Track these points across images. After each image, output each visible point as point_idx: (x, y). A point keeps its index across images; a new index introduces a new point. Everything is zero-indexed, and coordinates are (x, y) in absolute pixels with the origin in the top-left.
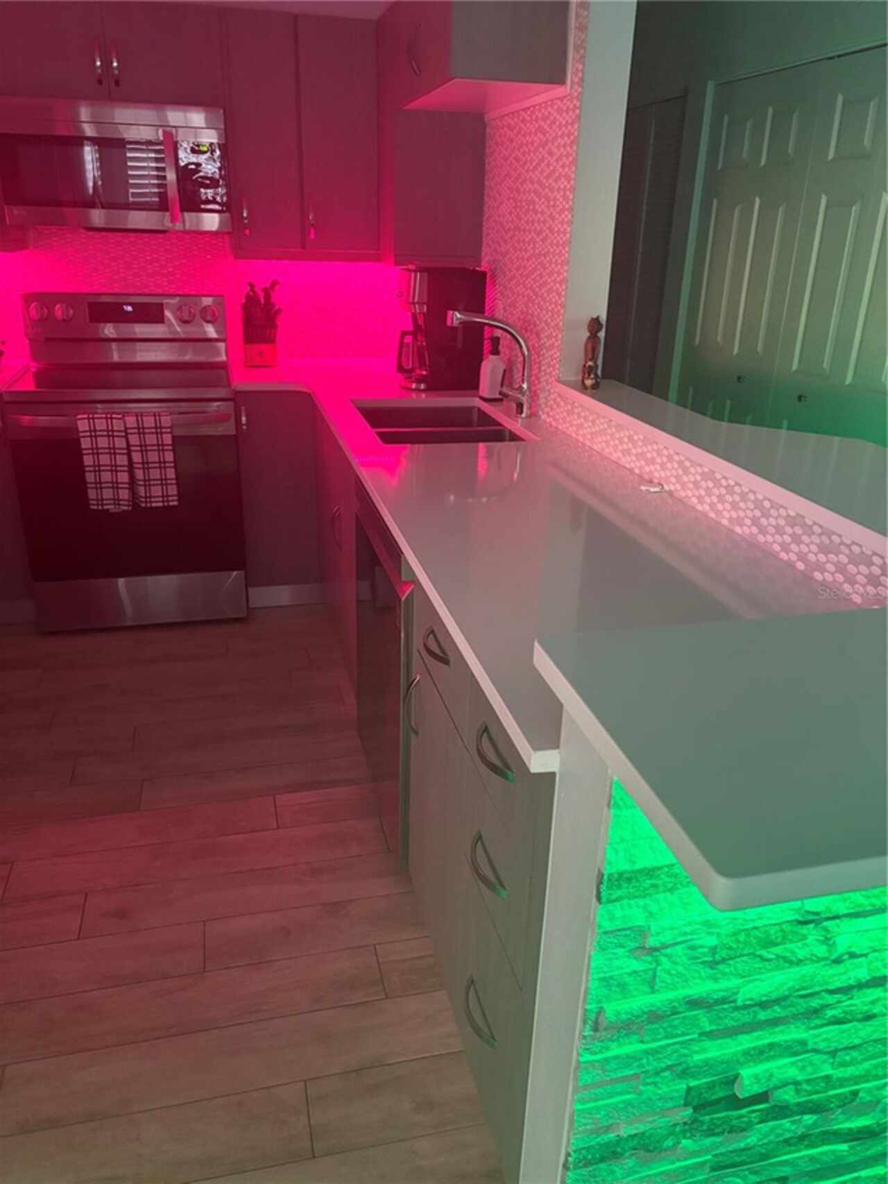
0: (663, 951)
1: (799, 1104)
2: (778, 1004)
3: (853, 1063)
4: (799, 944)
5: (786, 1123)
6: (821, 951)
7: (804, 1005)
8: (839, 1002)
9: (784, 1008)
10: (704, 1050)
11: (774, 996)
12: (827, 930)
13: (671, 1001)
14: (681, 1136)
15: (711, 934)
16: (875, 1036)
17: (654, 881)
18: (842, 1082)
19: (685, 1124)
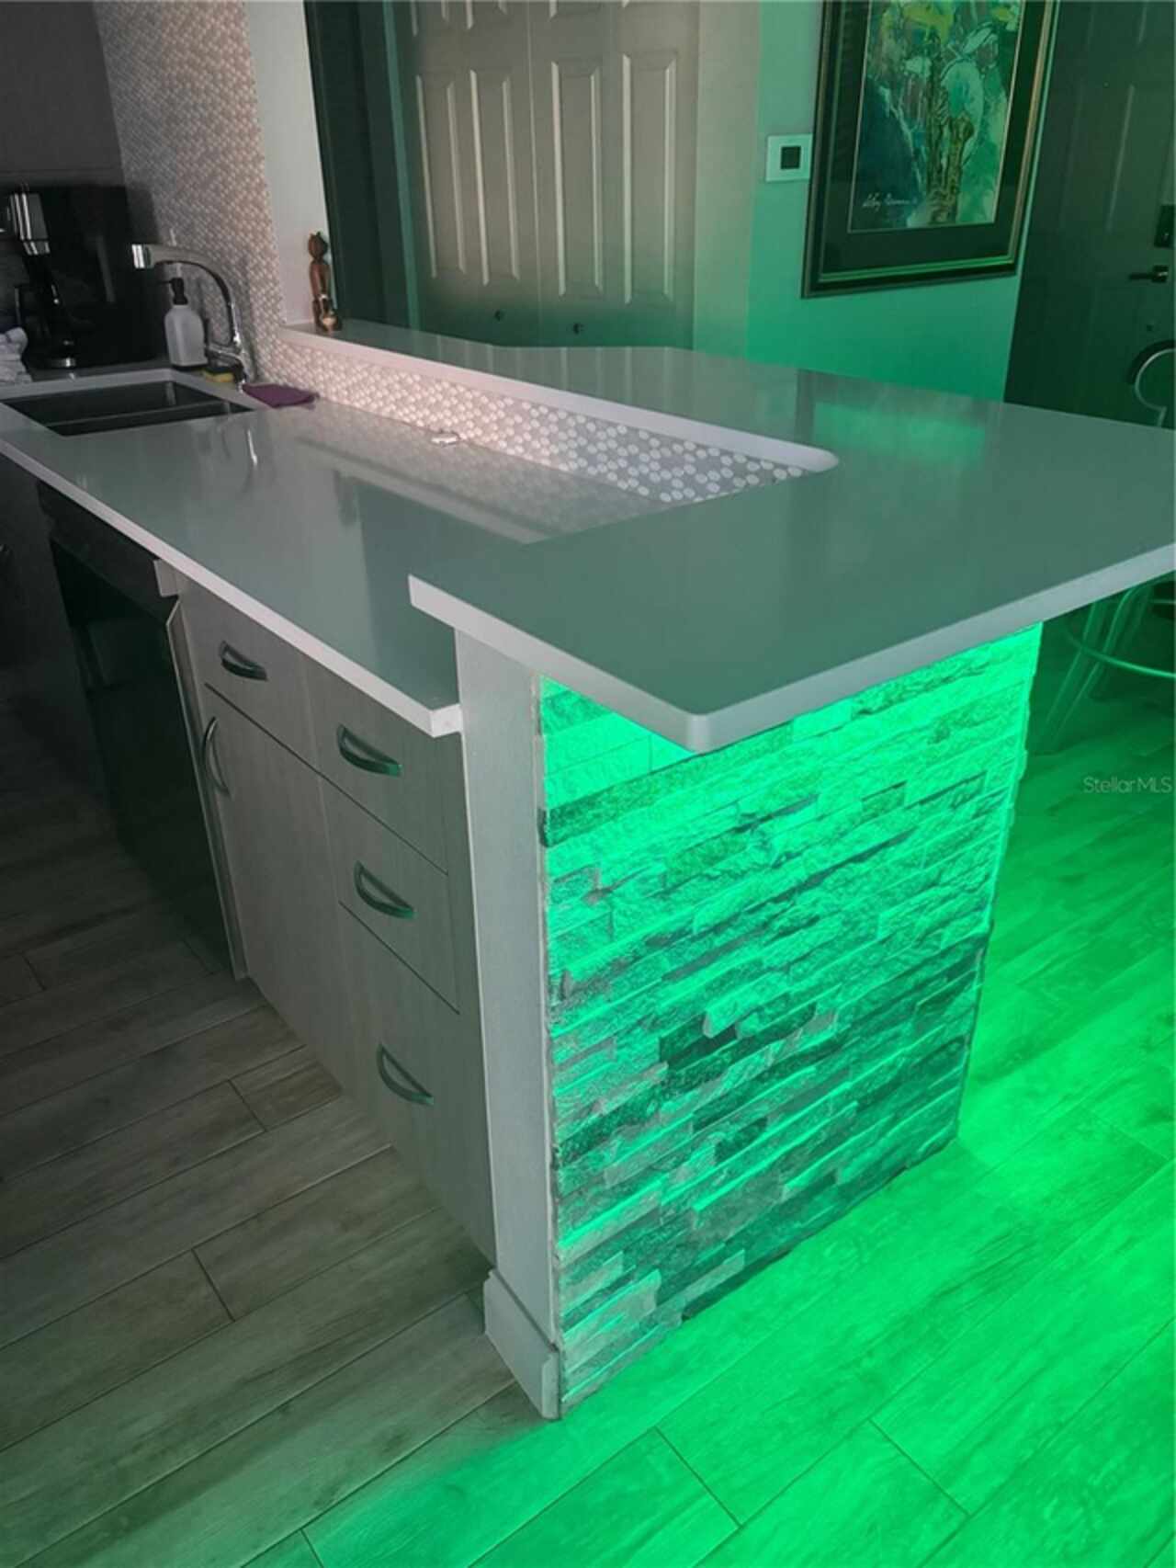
0: (615, 891)
1: (764, 1032)
2: (730, 926)
3: (806, 974)
4: (741, 855)
5: (755, 1057)
6: (760, 857)
7: (754, 921)
8: (784, 911)
9: (736, 928)
10: (668, 995)
11: (726, 915)
12: (763, 834)
13: (632, 944)
14: (661, 1098)
15: (657, 860)
16: (820, 942)
17: (595, 811)
18: (801, 996)
19: (663, 1083)
